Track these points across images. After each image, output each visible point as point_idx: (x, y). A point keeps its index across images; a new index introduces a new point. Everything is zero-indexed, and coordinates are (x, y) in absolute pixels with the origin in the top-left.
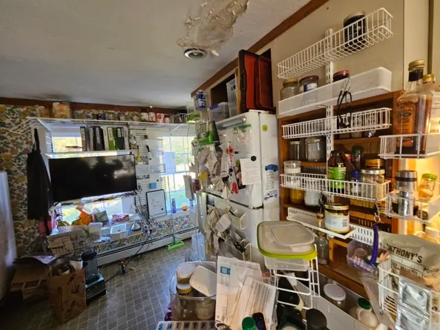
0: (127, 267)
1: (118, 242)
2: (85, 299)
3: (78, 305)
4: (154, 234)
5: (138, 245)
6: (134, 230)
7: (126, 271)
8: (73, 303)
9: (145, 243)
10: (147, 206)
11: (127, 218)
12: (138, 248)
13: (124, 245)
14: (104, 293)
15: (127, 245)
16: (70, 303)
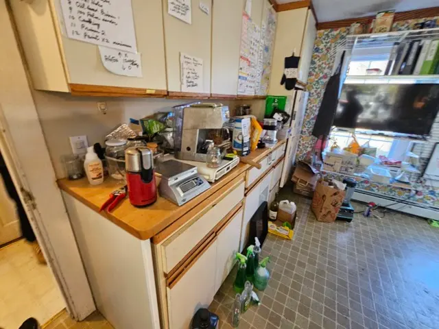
0: (373, 213)
1: (368, 185)
2: (337, 215)
3: (331, 215)
4: (417, 197)
5: (393, 199)
6: (399, 181)
7: (371, 215)
8: (329, 212)
9: (401, 201)
10: (429, 159)
11: (398, 165)
12: (392, 202)
13: (373, 190)
14: (349, 221)
15: (376, 192)
16: (327, 210)
